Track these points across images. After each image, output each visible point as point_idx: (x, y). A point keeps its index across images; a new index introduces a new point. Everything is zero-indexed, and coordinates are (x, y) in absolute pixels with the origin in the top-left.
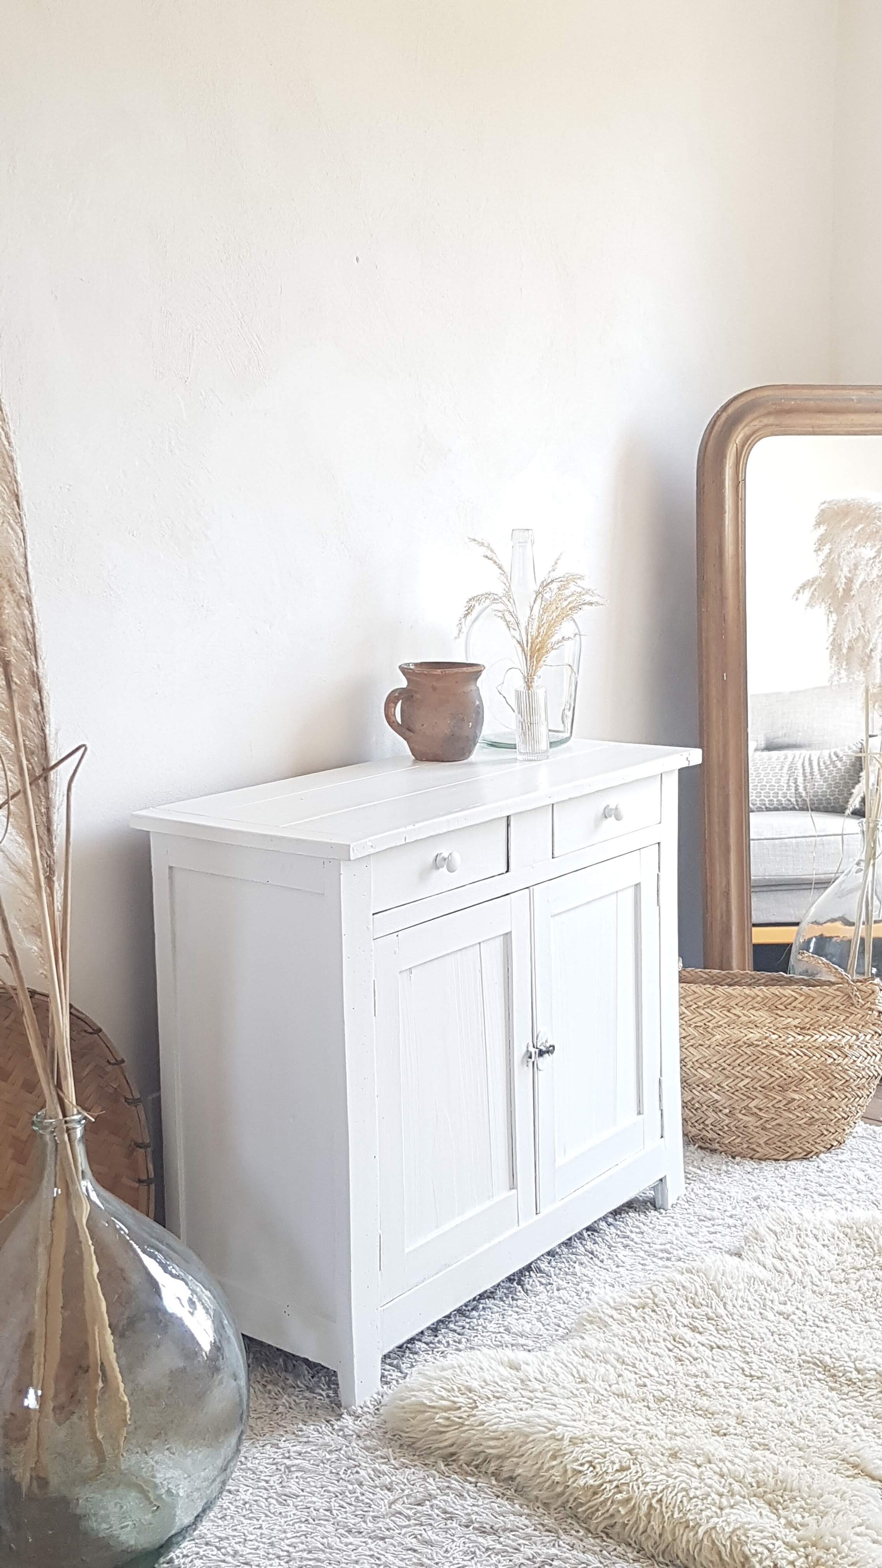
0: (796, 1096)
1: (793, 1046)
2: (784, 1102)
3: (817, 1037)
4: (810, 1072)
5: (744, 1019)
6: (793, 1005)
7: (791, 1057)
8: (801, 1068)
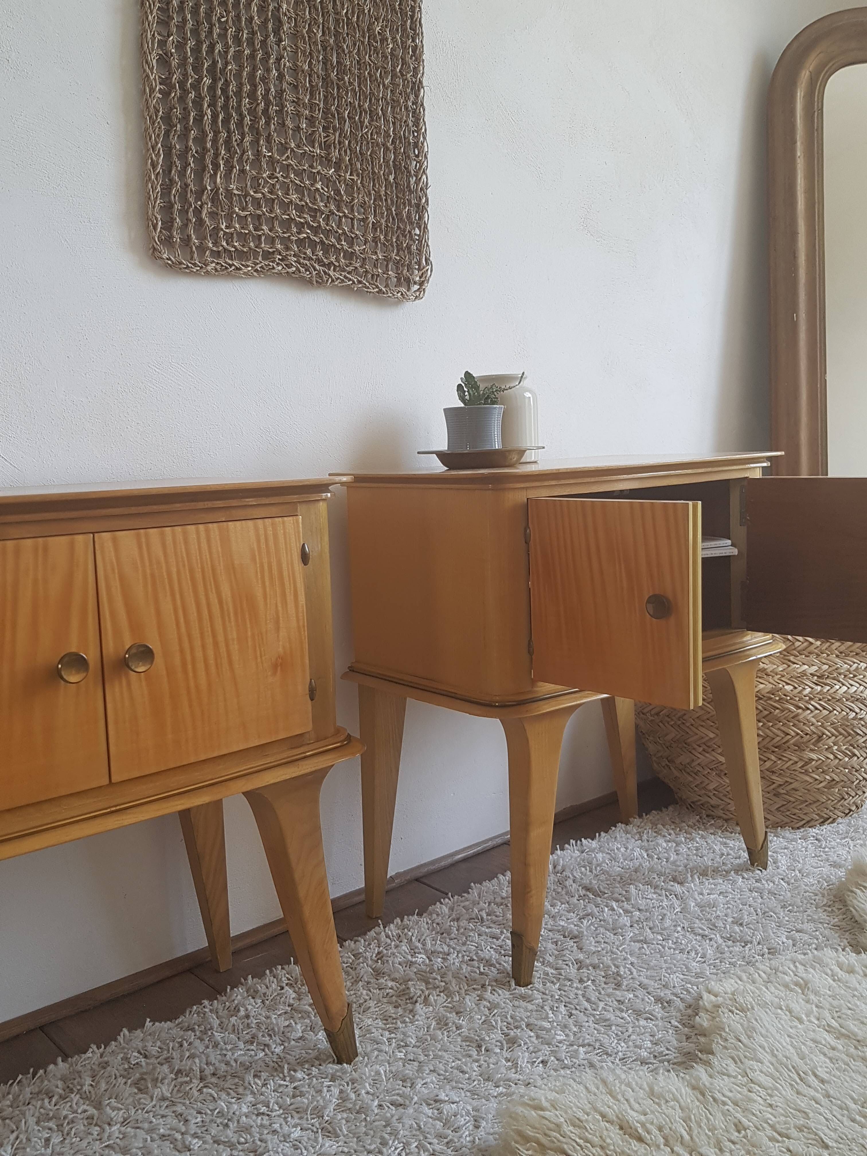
0: (814, 756)
1: (811, 699)
2: (800, 764)
3: (837, 687)
4: (829, 728)
7: (809, 712)
8: (820, 724)
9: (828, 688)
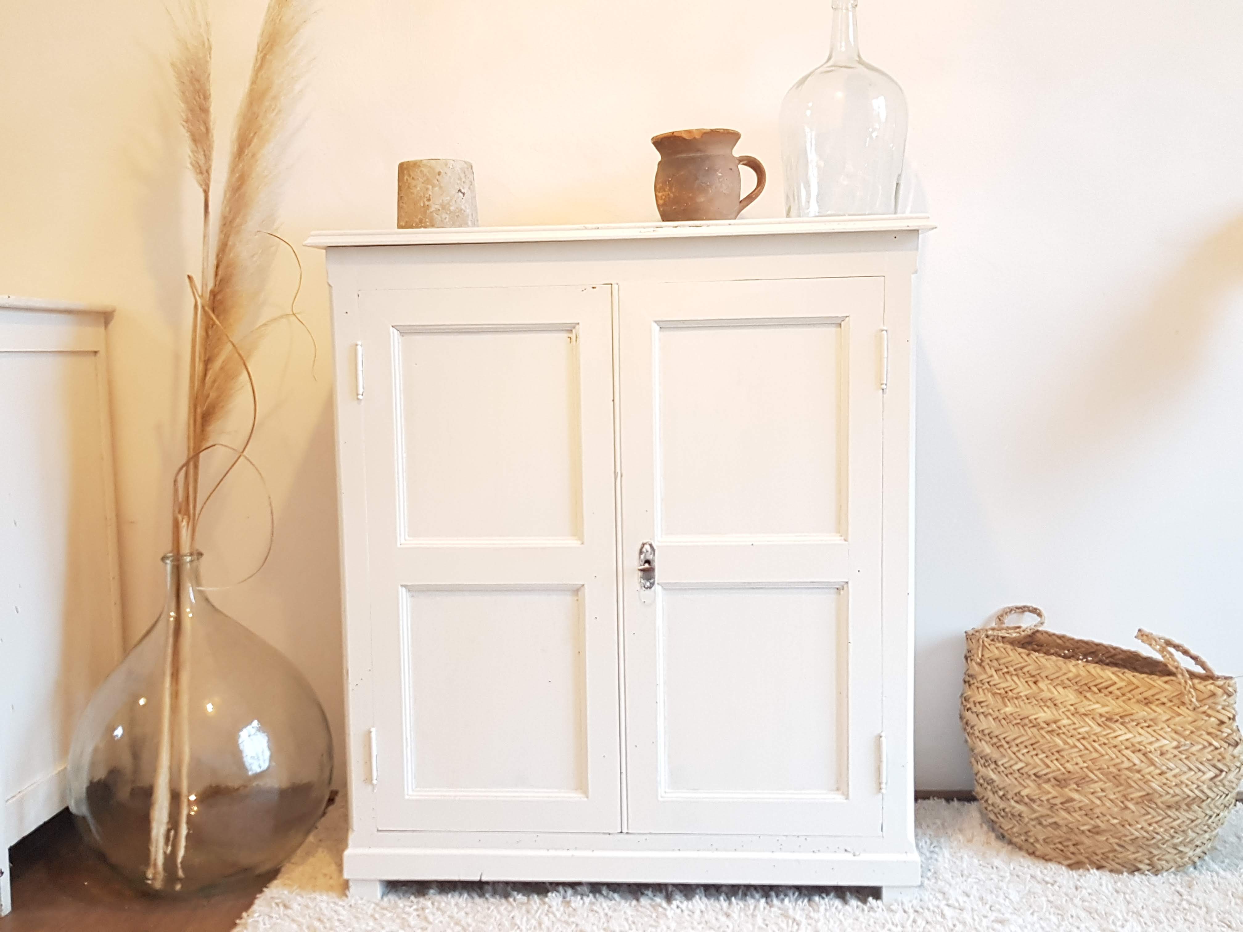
0: (1075, 796)
1: (1084, 738)
4: (1096, 772)
5: (1046, 695)
6: (1110, 689)
7: (1076, 750)
8: (1085, 765)
9: (1109, 731)
